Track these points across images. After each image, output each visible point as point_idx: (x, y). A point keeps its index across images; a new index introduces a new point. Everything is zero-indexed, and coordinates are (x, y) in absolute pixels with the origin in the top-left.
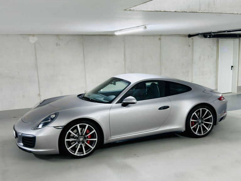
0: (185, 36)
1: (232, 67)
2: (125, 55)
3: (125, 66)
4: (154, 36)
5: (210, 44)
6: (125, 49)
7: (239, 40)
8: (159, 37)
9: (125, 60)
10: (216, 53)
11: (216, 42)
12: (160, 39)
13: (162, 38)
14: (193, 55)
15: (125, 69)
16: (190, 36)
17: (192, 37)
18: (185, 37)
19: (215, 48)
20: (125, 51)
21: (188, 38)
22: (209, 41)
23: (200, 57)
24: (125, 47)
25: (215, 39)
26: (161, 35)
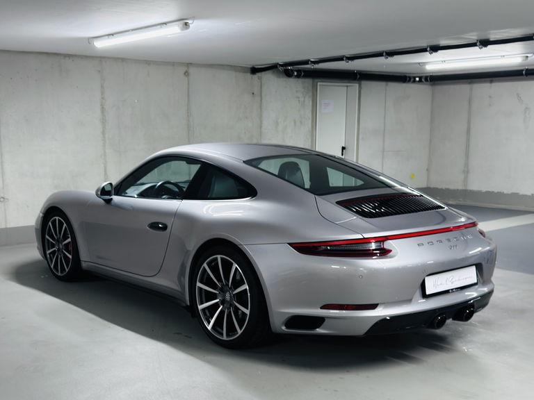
0: (242, 69)
1: (343, 148)
2: (103, 109)
3: (104, 137)
4: (173, 65)
5: (297, 92)
6: (102, 93)
7: (360, 86)
8: (184, 69)
9: (104, 122)
10: (310, 115)
11: (310, 88)
12: (186, 73)
13: (192, 70)
14: (261, 116)
15: (104, 146)
16: (254, 71)
17: (259, 74)
18: (244, 72)
19: (309, 102)
20: (103, 98)
21: (249, 75)
22: (295, 87)
23: (277, 123)
24: (102, 87)
25: (308, 81)
26: (189, 65)
